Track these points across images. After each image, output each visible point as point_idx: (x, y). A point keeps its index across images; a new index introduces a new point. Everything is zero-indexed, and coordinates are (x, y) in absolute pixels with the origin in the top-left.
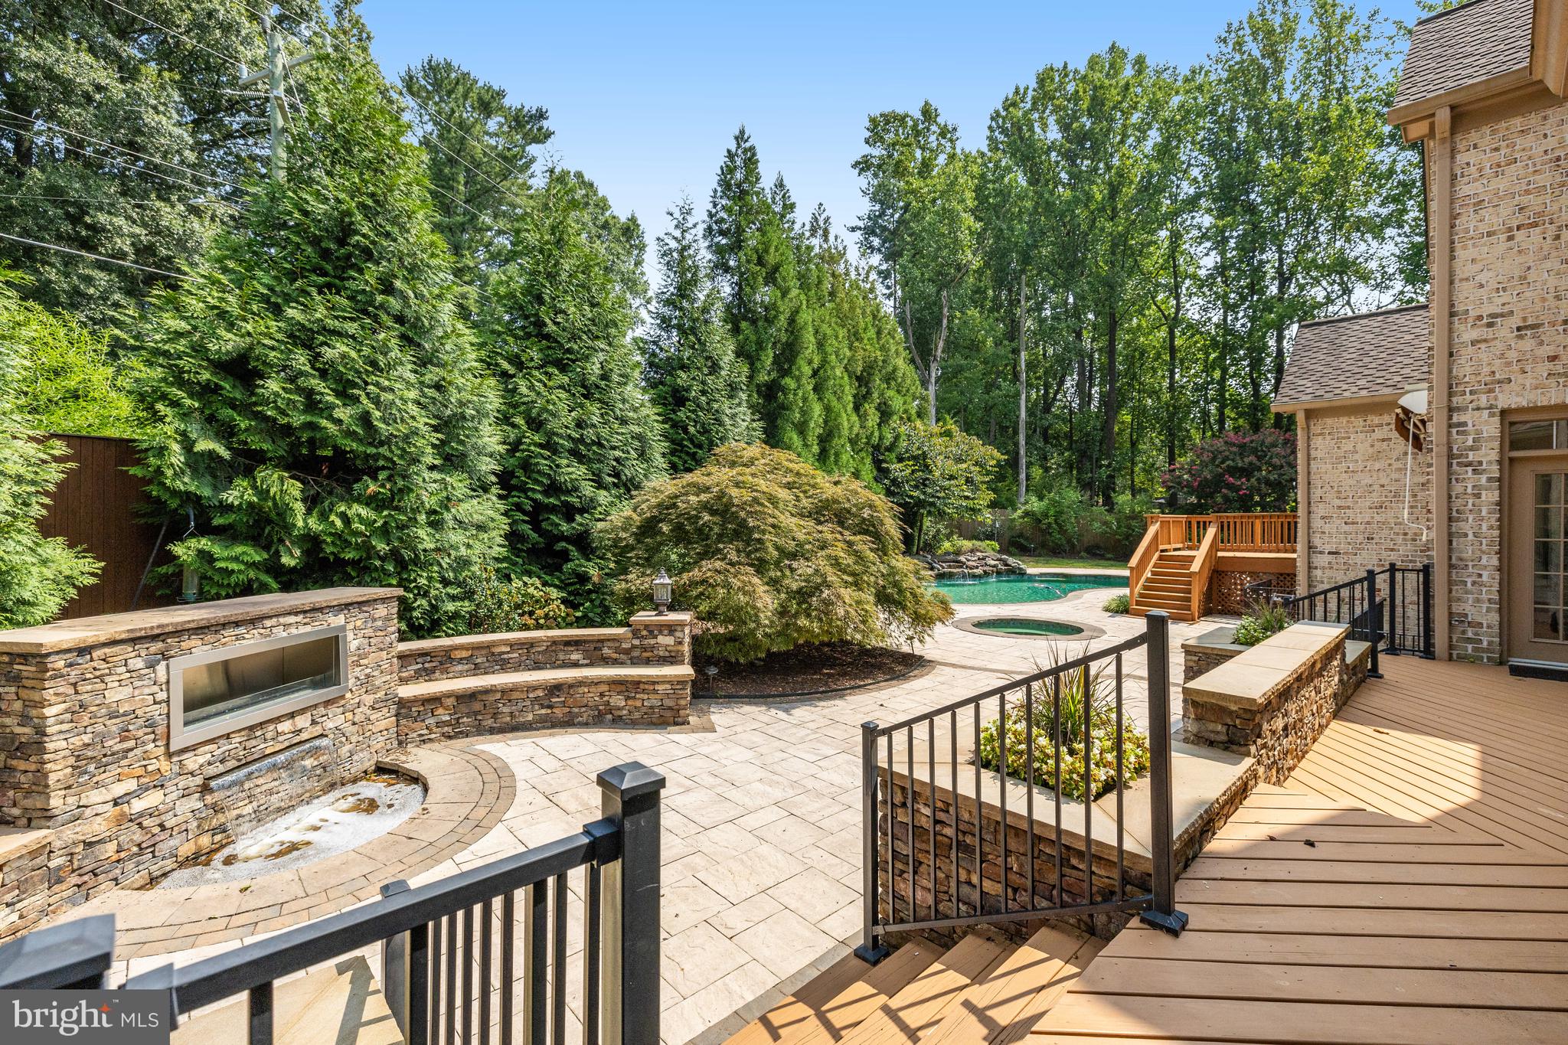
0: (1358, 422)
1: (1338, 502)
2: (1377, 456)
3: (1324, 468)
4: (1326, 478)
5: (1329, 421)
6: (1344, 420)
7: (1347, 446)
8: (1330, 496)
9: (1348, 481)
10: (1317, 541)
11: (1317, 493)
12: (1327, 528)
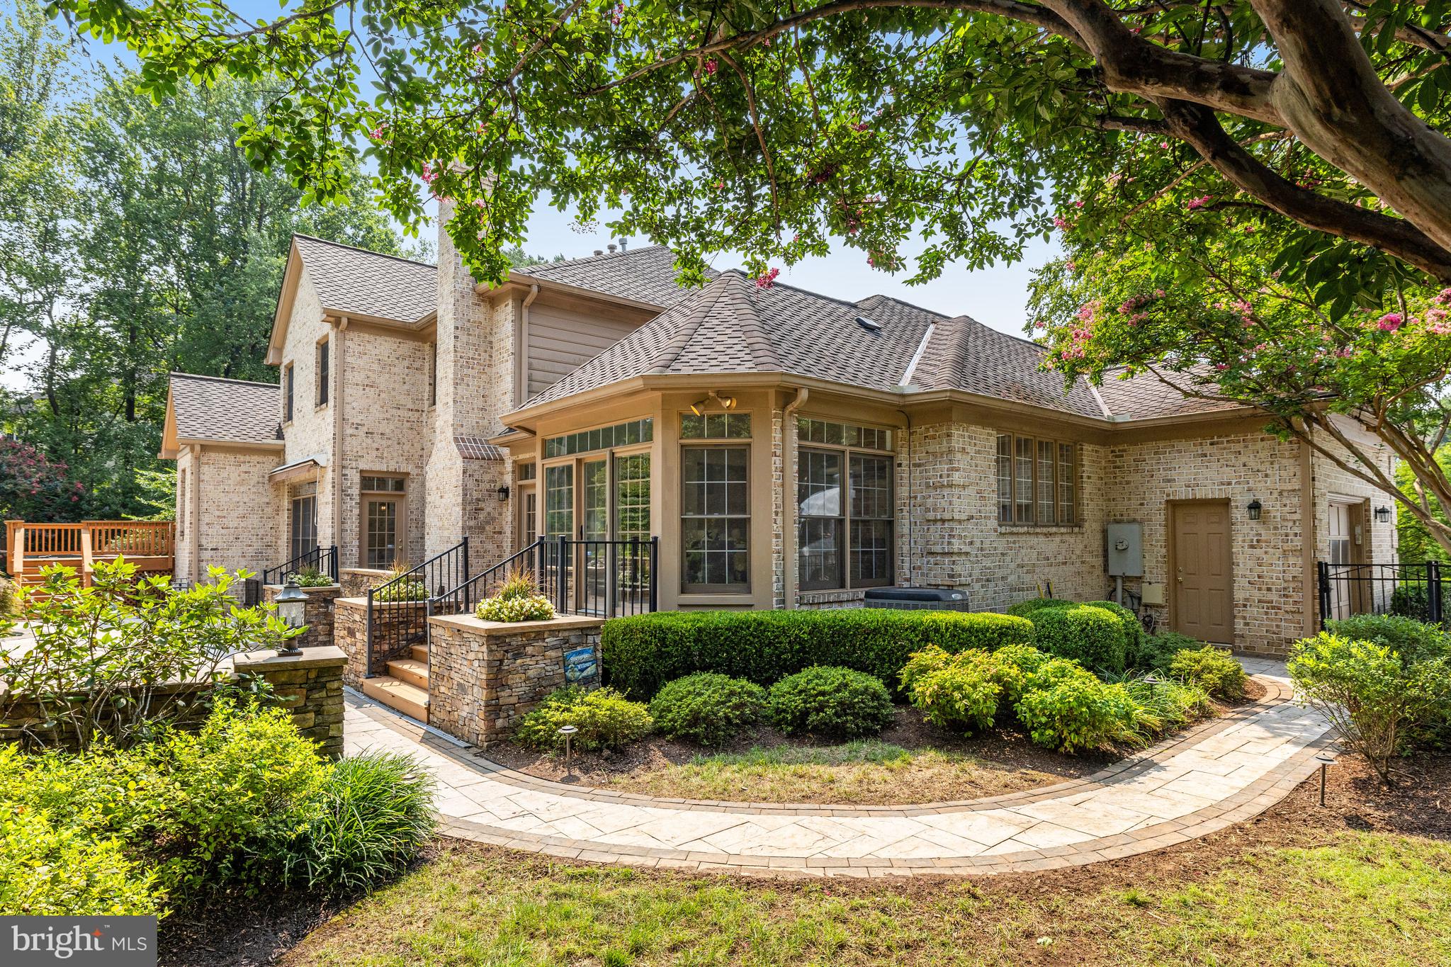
0: (231, 458)
1: (217, 513)
2: (242, 483)
3: (209, 488)
4: (210, 495)
5: (213, 455)
6: (222, 455)
7: (224, 474)
8: (212, 509)
9: (224, 499)
10: (204, 542)
11: (205, 506)
12: (210, 531)
